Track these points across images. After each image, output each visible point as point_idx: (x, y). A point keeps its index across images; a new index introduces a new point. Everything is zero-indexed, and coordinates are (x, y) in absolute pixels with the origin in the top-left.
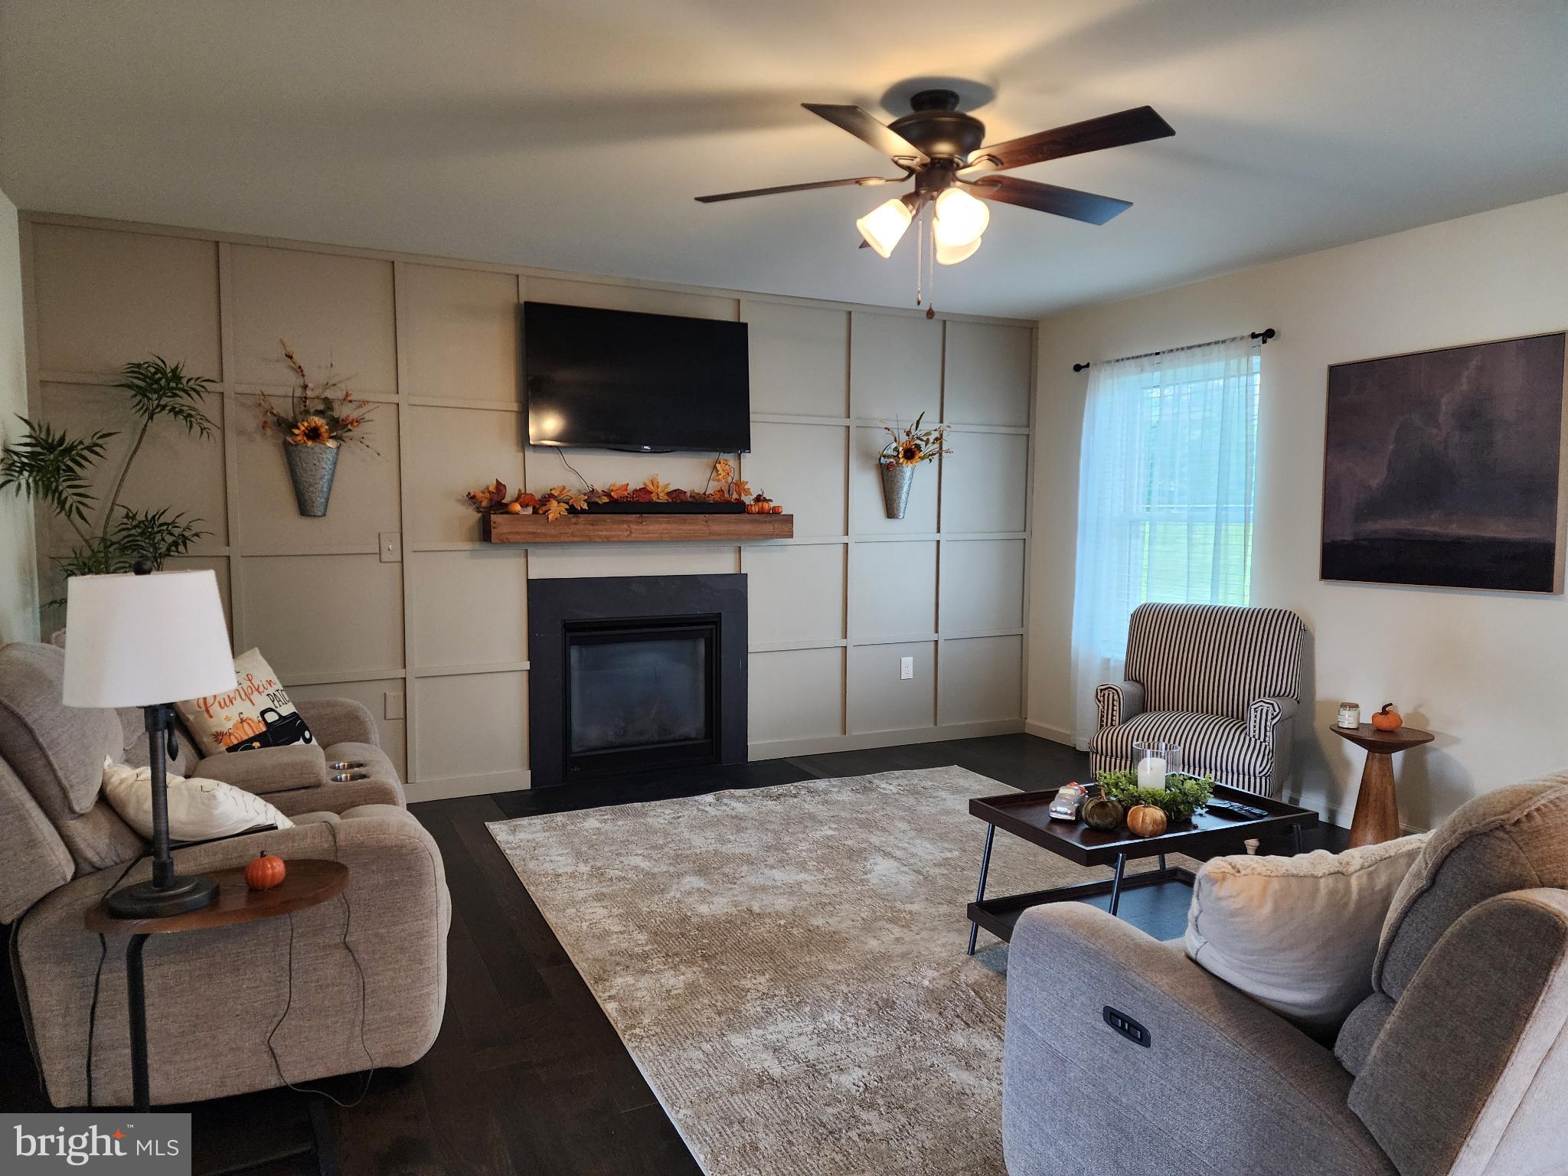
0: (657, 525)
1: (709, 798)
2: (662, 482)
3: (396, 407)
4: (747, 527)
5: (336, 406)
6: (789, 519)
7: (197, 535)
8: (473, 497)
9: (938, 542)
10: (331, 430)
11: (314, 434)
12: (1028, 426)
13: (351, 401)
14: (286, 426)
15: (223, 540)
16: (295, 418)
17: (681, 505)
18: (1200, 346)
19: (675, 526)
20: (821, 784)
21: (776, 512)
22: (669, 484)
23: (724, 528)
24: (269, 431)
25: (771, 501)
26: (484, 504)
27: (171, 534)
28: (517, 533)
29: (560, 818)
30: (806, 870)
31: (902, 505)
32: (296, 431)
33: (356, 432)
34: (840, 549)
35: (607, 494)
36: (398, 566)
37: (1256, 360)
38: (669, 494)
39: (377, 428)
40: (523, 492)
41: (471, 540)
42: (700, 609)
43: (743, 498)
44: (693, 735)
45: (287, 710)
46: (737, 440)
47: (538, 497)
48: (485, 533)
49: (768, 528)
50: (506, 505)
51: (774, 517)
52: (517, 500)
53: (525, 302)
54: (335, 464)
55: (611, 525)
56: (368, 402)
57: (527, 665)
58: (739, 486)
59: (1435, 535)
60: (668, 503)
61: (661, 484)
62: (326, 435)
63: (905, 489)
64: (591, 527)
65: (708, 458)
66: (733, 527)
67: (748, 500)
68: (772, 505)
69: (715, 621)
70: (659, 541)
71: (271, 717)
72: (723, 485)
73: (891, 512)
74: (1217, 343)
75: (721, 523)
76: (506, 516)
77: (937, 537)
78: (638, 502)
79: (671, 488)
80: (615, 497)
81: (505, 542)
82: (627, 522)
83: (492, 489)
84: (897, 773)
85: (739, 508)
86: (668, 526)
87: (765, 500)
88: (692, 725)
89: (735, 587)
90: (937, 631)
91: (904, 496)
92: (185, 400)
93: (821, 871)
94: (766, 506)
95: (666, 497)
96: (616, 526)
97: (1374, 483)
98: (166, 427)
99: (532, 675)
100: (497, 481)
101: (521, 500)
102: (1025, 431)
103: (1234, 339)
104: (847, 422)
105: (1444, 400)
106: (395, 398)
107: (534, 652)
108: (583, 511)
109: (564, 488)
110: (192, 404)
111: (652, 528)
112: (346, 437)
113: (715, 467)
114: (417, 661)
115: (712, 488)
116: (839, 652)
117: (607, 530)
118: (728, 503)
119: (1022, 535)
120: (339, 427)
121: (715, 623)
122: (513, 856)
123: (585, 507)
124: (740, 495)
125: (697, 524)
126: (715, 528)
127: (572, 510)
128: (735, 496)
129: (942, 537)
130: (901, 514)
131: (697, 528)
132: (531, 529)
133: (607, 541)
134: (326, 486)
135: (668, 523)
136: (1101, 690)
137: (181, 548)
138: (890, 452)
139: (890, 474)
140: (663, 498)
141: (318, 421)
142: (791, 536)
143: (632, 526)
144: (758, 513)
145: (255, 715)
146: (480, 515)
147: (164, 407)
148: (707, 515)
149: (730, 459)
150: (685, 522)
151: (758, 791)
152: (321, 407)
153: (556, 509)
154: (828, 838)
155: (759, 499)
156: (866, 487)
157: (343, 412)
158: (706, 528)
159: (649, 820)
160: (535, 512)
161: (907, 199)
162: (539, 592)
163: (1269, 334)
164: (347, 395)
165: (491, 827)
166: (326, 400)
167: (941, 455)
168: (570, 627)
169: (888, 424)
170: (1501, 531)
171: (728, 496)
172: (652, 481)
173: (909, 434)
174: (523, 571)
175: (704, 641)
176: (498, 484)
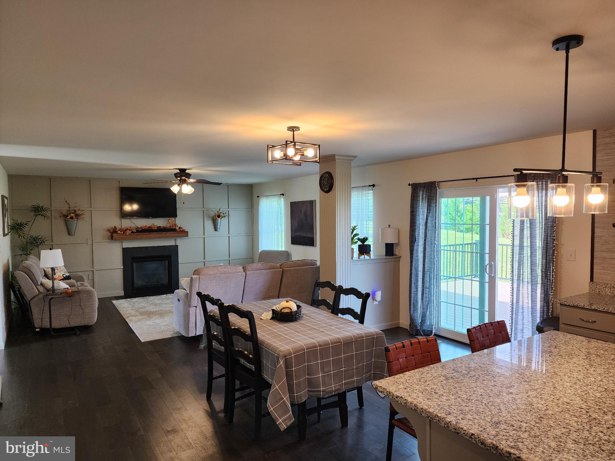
0: (153, 235)
1: (165, 295)
3: (90, 211)
4: (176, 235)
6: (187, 232)
7: (46, 240)
8: (109, 230)
9: (229, 236)
11: (72, 218)
14: (65, 216)
15: (51, 241)
16: (67, 214)
17: (160, 230)
18: (274, 195)
19: (158, 235)
21: (183, 231)
23: (171, 235)
24: (62, 218)
25: (183, 228)
26: (112, 231)
27: (41, 240)
28: (119, 238)
29: (128, 299)
31: (219, 228)
32: (68, 218)
33: (82, 217)
34: (202, 239)
35: (141, 228)
36: (92, 245)
37: (282, 199)
38: (157, 227)
39: (87, 216)
40: (121, 228)
41: (109, 239)
42: (166, 254)
44: (165, 283)
45: (68, 274)
46: (175, 215)
47: (125, 229)
48: (112, 238)
49: (182, 235)
50: (117, 231)
51: (183, 232)
52: (119, 230)
53: (121, 187)
54: (77, 224)
56: (84, 210)
57: (122, 267)
58: (175, 225)
59: (303, 236)
60: (157, 230)
61: (155, 225)
62: (74, 218)
63: (219, 224)
64: (137, 236)
65: (167, 219)
67: (177, 228)
69: (170, 256)
70: (154, 238)
71: (64, 276)
72: (171, 225)
73: (216, 229)
74: (276, 195)
76: (116, 234)
77: (229, 235)
78: (149, 230)
79: (158, 226)
80: (144, 229)
81: (116, 240)
82: (146, 234)
83: (113, 228)
85: (175, 230)
86: (156, 235)
88: (165, 281)
89: (175, 248)
90: (229, 257)
91: (219, 226)
92: (44, 213)
96: (143, 235)
97: (297, 226)
98: (40, 218)
99: (124, 269)
102: (251, 210)
103: (279, 195)
104: (203, 209)
105: (302, 211)
106: (90, 209)
107: (124, 264)
108: (135, 232)
109: (131, 227)
110: (45, 213)
111: (152, 235)
112: (79, 218)
113: (169, 221)
114: (96, 267)
115: (168, 226)
116: (203, 263)
117: (141, 236)
118: (172, 229)
119: (252, 234)
120: (77, 216)
122: (116, 305)
123: (135, 231)
126: (168, 235)
128: (174, 227)
130: (218, 230)
131: (164, 235)
132: (123, 237)
133: (141, 239)
134: (74, 229)
137: (43, 243)
138: (214, 216)
139: (215, 221)
140: (156, 228)
141: (72, 215)
142: (188, 236)
145: (62, 275)
146: (111, 234)
147: (40, 214)
148: (166, 232)
149: (173, 219)
150: (160, 234)
152: (73, 212)
153: (128, 232)
155: (180, 228)
156: (209, 224)
157: (78, 212)
160: (124, 233)
161: (179, 185)
162: (125, 251)
164: (79, 209)
165: (113, 301)
166: (74, 210)
167: (229, 216)
168: (133, 258)
169: (213, 209)
170: (309, 235)
171: (172, 227)
172: (153, 225)
173: (218, 212)
174: (121, 246)
175: (167, 261)
176: (115, 227)
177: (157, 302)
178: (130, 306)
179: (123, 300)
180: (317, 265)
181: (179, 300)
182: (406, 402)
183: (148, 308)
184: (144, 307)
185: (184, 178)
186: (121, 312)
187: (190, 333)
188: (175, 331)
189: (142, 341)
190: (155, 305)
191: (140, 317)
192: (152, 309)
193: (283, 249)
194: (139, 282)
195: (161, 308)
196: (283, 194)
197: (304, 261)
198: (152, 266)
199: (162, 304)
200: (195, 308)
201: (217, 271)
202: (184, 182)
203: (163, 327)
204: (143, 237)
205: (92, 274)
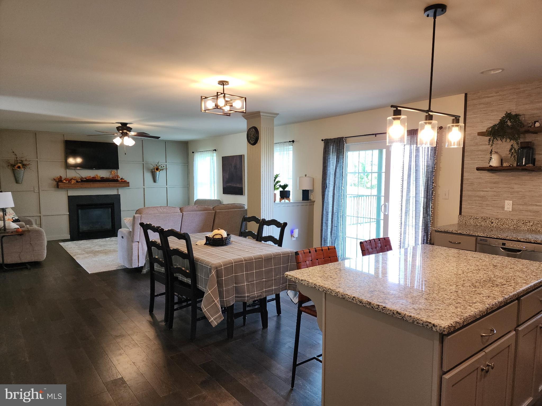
1: (109, 238)
2: (99, 175)
3: (37, 162)
4: (118, 185)
5: (23, 161)
6: (128, 183)
8: (55, 179)
11: (19, 167)
12: (188, 163)
13: (27, 161)
14: (13, 166)
16: (15, 164)
17: (103, 180)
18: (206, 151)
21: (125, 181)
23: (113, 185)
24: (9, 167)
26: (57, 180)
28: (65, 186)
29: (75, 242)
31: (157, 180)
32: (15, 167)
33: (28, 167)
34: (143, 189)
35: (85, 178)
36: (38, 193)
37: (215, 154)
38: (101, 178)
39: (33, 166)
40: (66, 178)
41: (54, 188)
42: (109, 202)
46: (117, 168)
47: (69, 179)
48: (58, 186)
49: (123, 185)
50: (62, 181)
51: (124, 183)
52: (65, 180)
53: (66, 140)
54: (24, 173)
55: (86, 185)
56: (31, 161)
57: (68, 213)
58: (118, 176)
59: (233, 186)
60: (100, 180)
61: (99, 176)
62: (22, 167)
63: (158, 176)
64: (81, 185)
65: (110, 170)
66: (115, 185)
67: (119, 179)
68: (124, 180)
69: (113, 204)
70: (97, 187)
71: (14, 219)
72: (113, 176)
73: (155, 181)
74: (209, 151)
75: (112, 184)
76: (62, 183)
77: (166, 187)
78: (93, 180)
79: (101, 177)
80: (88, 179)
81: (62, 188)
85: (117, 181)
86: (100, 185)
87: (123, 179)
88: (109, 226)
89: (117, 197)
91: (157, 178)
94: (123, 180)
96: (87, 185)
97: (228, 177)
99: (70, 215)
101: (66, 179)
103: (211, 150)
104: (143, 163)
105: (232, 164)
106: (37, 160)
107: (70, 210)
108: (80, 182)
109: (76, 177)
111: (96, 185)
112: (26, 168)
113: (112, 172)
114: (43, 213)
115: (111, 177)
118: (114, 180)
119: (188, 186)
120: (24, 166)
121: (113, 205)
123: (80, 181)
128: (116, 178)
129: (168, 186)
130: (157, 182)
131: (107, 185)
132: (68, 185)
133: (86, 188)
134: (22, 177)
138: (153, 169)
139: (153, 173)
140: (99, 179)
141: (20, 165)
142: (129, 186)
143: (91, 184)
144: (121, 182)
145: (11, 218)
146: (56, 183)
148: (109, 182)
149: (115, 170)
150: (103, 184)
152: (20, 162)
153: (73, 182)
155: (121, 179)
156: (148, 176)
157: (25, 162)
158: (109, 185)
160: (69, 182)
161: (121, 137)
162: (71, 199)
164: (26, 159)
165: (60, 243)
166: (21, 160)
167: (166, 169)
168: (78, 206)
169: (151, 163)
170: (238, 185)
171: (114, 178)
172: (96, 175)
173: (156, 165)
174: (67, 194)
175: (110, 208)
176: (60, 176)
177: (102, 243)
178: (77, 247)
179: (71, 242)
180: (245, 208)
181: (122, 237)
182: (308, 283)
183: (93, 248)
184: (90, 248)
185: (125, 131)
186: (68, 251)
187: (133, 265)
188: (120, 265)
189: (90, 273)
190: (101, 246)
191: (87, 255)
192: (97, 248)
193: (216, 198)
194: (84, 228)
195: (105, 248)
196: (215, 150)
197: (234, 205)
198: (97, 212)
199: (106, 245)
200: (138, 243)
201: (156, 211)
202: (126, 134)
203: (108, 262)
204: (88, 186)
205: (40, 219)
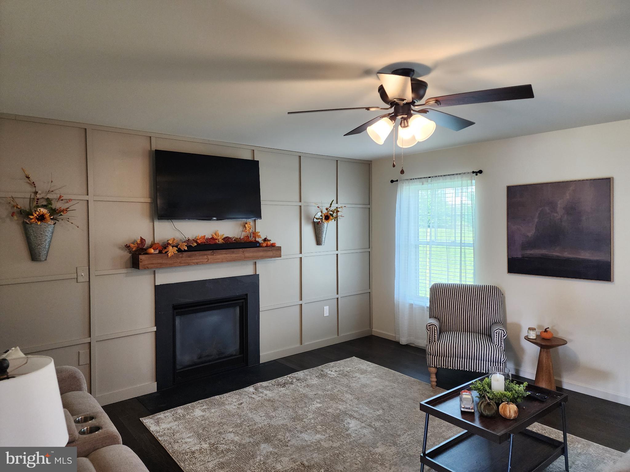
1: (251, 389)
3: (86, 202)
4: (261, 254)
5: (53, 202)
6: (279, 249)
8: (127, 247)
9: (337, 255)
10: (50, 216)
11: (42, 218)
12: (369, 205)
13: (62, 200)
14: (25, 214)
16: (30, 209)
18: (449, 175)
19: (229, 255)
20: (300, 374)
21: (273, 245)
22: (224, 235)
23: (251, 254)
24: (15, 217)
25: (270, 240)
26: (134, 249)
28: (153, 264)
29: (180, 410)
30: (317, 432)
31: (323, 239)
32: (31, 217)
33: (65, 215)
34: (298, 260)
35: (196, 241)
36: (87, 284)
37: (474, 181)
38: (224, 239)
39: (76, 213)
40: (154, 242)
41: (127, 268)
42: (238, 292)
43: (257, 239)
44: (234, 353)
46: (257, 214)
47: (162, 244)
48: (134, 264)
49: (270, 253)
50: (146, 249)
51: (273, 248)
52: (151, 247)
53: (155, 150)
54: (52, 233)
55: (199, 256)
56: (71, 200)
57: (155, 329)
58: (255, 234)
59: (558, 256)
60: (224, 244)
61: (220, 235)
62: (48, 218)
63: (324, 232)
64: (189, 259)
65: (241, 222)
66: (255, 254)
67: (260, 240)
68: (271, 242)
69: (245, 298)
70: (221, 262)
72: (248, 234)
73: (319, 242)
75: (249, 252)
76: (146, 256)
77: (337, 252)
78: (210, 244)
79: (225, 236)
80: (200, 243)
81: (146, 268)
82: (206, 255)
83: (139, 241)
84: (332, 364)
85: (257, 244)
86: (226, 255)
87: (268, 240)
88: (234, 348)
89: (253, 281)
90: (338, 294)
91: (324, 236)
93: (325, 431)
94: (269, 243)
95: (222, 241)
96: (201, 257)
97: (530, 234)
99: (158, 334)
100: (141, 237)
101: (154, 246)
102: (368, 206)
103: (465, 173)
104: (300, 204)
105: (559, 202)
106: (86, 198)
107: (158, 323)
108: (185, 251)
109: (175, 239)
112: (60, 218)
113: (245, 226)
115: (243, 235)
116: (298, 307)
117: (197, 259)
118: (251, 242)
119: (369, 250)
120: (55, 213)
123: (186, 249)
124: (255, 238)
125: (239, 253)
126: (247, 255)
127: (179, 250)
129: (339, 252)
130: (323, 243)
132: (159, 261)
133: (197, 264)
134: (47, 244)
135: (226, 254)
136: (429, 325)
138: (319, 217)
139: (318, 226)
140: (221, 241)
141: (43, 211)
142: (281, 256)
144: (266, 247)
146: (130, 255)
148: (243, 249)
149: (250, 221)
150: (233, 253)
151: (273, 381)
152: (45, 203)
153: (172, 251)
154: (319, 408)
155: (265, 240)
156: (308, 231)
157: (57, 205)
158: (243, 255)
159: (226, 406)
160: (160, 252)
162: (161, 293)
163: (480, 172)
164: (60, 197)
165: (145, 422)
166: (48, 199)
167: (337, 217)
168: (175, 307)
170: (586, 256)
171: (251, 239)
172: (216, 234)
173: (327, 209)
174: (153, 281)
175: (239, 307)
176: (141, 238)
179: (168, 415)
194: (186, 355)
204: (201, 260)
205: (88, 351)
